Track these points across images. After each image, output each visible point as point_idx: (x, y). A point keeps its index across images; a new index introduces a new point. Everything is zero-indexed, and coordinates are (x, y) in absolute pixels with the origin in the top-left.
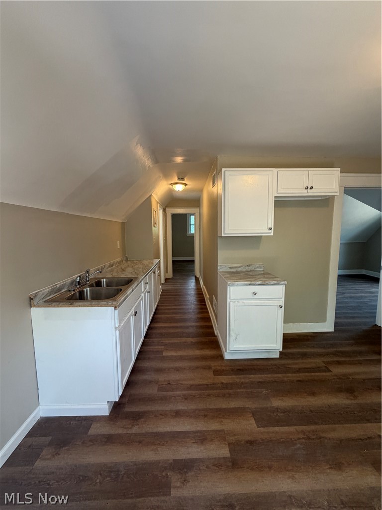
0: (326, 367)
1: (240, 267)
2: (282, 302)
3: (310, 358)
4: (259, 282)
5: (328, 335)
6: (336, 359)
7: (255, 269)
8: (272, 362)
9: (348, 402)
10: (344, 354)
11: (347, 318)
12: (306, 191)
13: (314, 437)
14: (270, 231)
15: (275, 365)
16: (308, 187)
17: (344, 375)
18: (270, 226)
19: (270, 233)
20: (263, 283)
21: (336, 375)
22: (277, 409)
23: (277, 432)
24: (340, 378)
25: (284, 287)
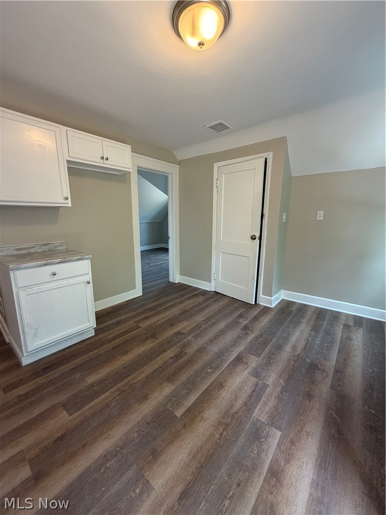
0: (136, 325)
1: (33, 247)
2: (89, 277)
3: (124, 323)
4: (58, 260)
5: (138, 299)
6: (144, 316)
7: (55, 247)
8: (87, 342)
9: (152, 345)
10: (150, 310)
11: (151, 282)
12: (102, 161)
13: (127, 388)
14: (67, 201)
15: (91, 344)
16: (103, 157)
17: (150, 326)
18: (65, 195)
19: (67, 204)
20: (63, 261)
21: (144, 329)
22: (92, 385)
23: (93, 406)
24: (147, 330)
25: (90, 262)
